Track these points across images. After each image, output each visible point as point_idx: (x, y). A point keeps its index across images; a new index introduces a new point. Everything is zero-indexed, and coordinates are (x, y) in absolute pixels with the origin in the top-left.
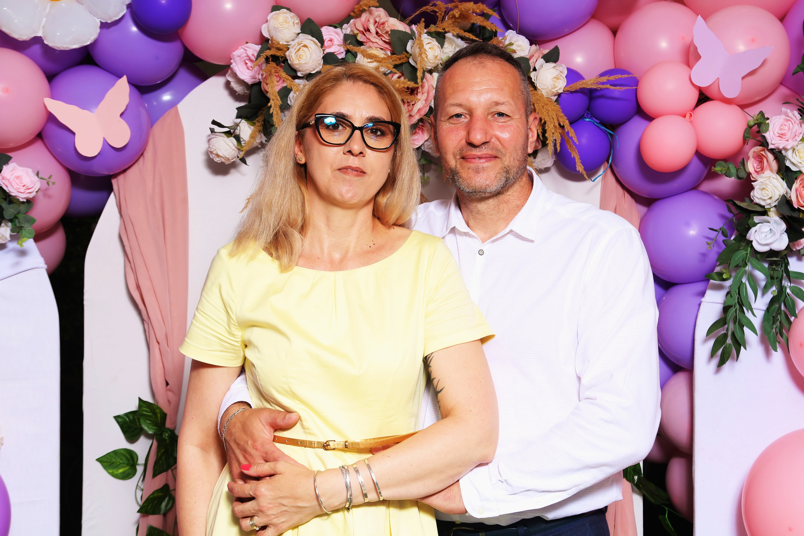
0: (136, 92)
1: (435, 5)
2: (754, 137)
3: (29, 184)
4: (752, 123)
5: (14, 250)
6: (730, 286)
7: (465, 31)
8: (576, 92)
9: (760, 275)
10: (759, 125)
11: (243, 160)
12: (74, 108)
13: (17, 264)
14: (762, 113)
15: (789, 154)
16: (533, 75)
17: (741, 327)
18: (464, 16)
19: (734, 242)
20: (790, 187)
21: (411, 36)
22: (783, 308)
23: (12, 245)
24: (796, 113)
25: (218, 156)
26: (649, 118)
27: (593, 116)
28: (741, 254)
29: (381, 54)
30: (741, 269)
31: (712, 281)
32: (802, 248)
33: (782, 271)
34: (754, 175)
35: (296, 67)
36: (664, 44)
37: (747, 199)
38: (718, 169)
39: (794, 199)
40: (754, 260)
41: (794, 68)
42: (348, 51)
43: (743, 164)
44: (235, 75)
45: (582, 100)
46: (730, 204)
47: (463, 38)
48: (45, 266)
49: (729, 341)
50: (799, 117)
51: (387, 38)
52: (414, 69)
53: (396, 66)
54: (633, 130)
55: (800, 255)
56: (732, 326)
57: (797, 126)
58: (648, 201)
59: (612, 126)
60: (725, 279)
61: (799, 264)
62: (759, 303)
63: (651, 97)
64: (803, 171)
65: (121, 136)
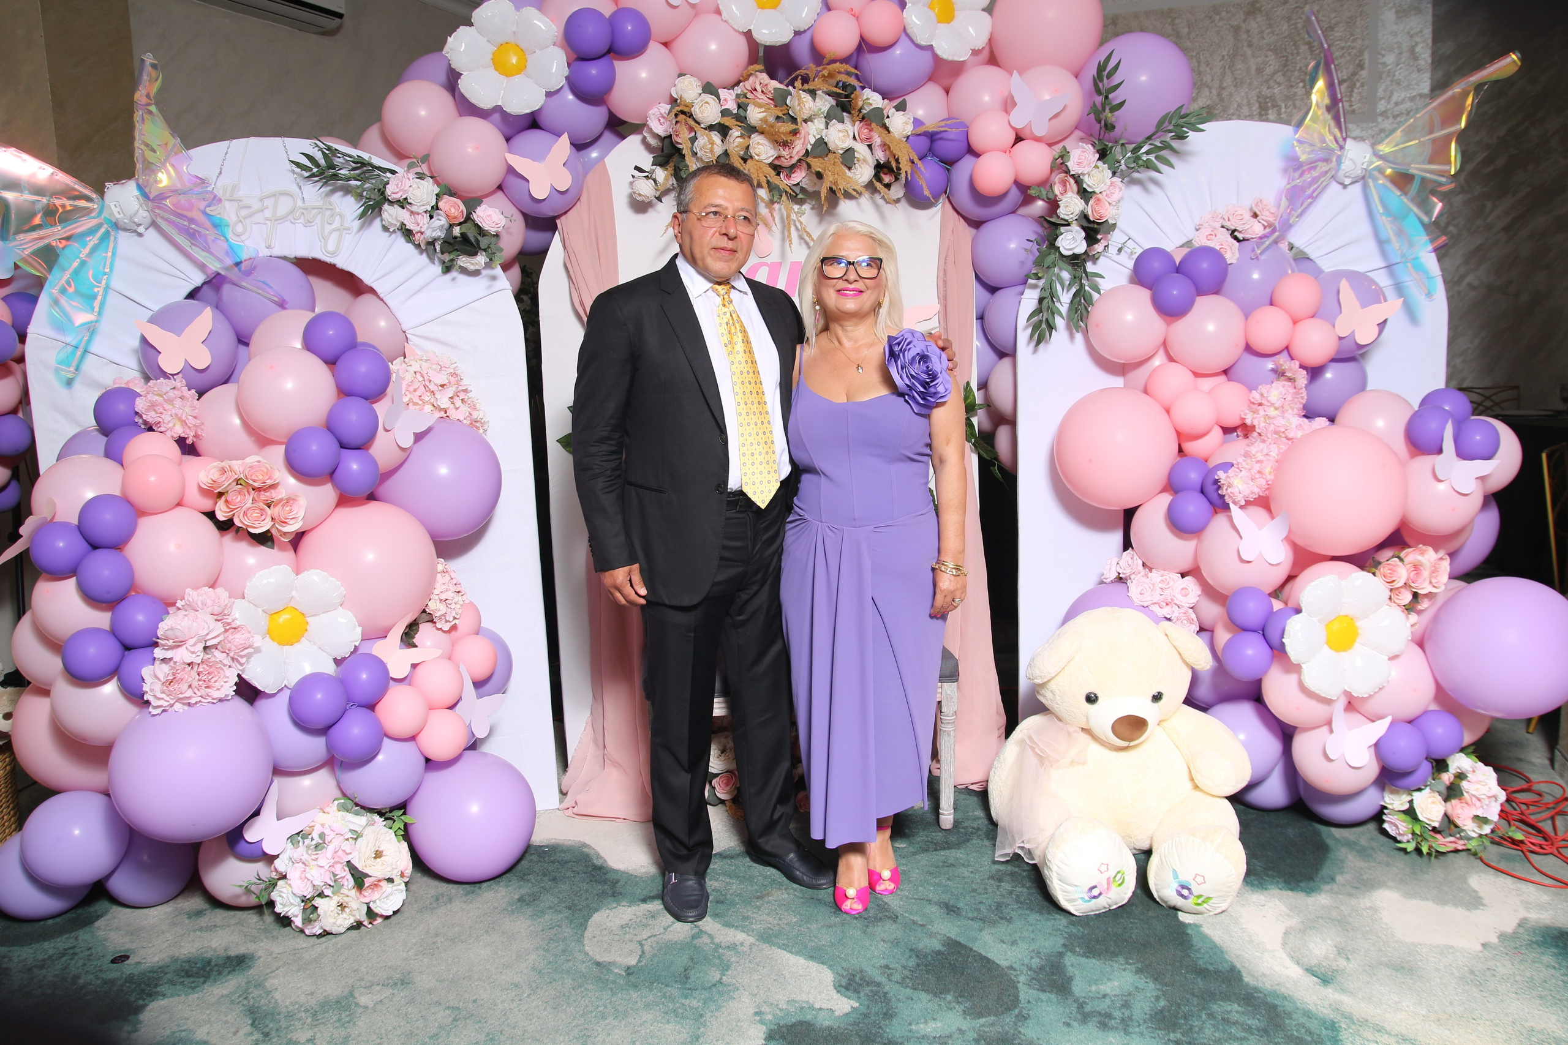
1: (806, 69)
2: (1059, 166)
3: (497, 221)
4: (1057, 156)
5: (486, 276)
6: (1043, 284)
7: (832, 88)
8: (920, 134)
9: (1066, 275)
10: (1062, 157)
11: (659, 199)
12: (528, 161)
13: (489, 287)
14: (1064, 147)
15: (1086, 178)
16: (887, 121)
17: (1053, 314)
18: (831, 75)
19: (1046, 248)
20: (1087, 203)
21: (788, 94)
22: (1082, 300)
23: (484, 272)
24: (1090, 146)
25: (640, 195)
26: (977, 155)
27: (934, 155)
28: (1051, 258)
29: (766, 108)
30: (1051, 269)
31: (1030, 281)
32: (1096, 254)
33: (1082, 272)
34: (1060, 196)
35: (700, 120)
36: (987, 97)
37: (1055, 216)
38: (1032, 194)
39: (1090, 213)
40: (1061, 263)
41: (1086, 113)
42: (739, 107)
43: (1051, 187)
44: (651, 131)
45: (925, 142)
46: (1041, 221)
47: (830, 94)
48: (511, 288)
49: (1043, 326)
50: (1091, 148)
51: (771, 96)
52: (794, 120)
53: (779, 117)
54: (966, 165)
55: (1095, 259)
56: (1045, 314)
57: (1091, 156)
58: (976, 224)
59: (949, 163)
60: (1039, 278)
61: (1094, 266)
62: (1065, 298)
63: (978, 139)
64: (1097, 191)
65: (564, 181)
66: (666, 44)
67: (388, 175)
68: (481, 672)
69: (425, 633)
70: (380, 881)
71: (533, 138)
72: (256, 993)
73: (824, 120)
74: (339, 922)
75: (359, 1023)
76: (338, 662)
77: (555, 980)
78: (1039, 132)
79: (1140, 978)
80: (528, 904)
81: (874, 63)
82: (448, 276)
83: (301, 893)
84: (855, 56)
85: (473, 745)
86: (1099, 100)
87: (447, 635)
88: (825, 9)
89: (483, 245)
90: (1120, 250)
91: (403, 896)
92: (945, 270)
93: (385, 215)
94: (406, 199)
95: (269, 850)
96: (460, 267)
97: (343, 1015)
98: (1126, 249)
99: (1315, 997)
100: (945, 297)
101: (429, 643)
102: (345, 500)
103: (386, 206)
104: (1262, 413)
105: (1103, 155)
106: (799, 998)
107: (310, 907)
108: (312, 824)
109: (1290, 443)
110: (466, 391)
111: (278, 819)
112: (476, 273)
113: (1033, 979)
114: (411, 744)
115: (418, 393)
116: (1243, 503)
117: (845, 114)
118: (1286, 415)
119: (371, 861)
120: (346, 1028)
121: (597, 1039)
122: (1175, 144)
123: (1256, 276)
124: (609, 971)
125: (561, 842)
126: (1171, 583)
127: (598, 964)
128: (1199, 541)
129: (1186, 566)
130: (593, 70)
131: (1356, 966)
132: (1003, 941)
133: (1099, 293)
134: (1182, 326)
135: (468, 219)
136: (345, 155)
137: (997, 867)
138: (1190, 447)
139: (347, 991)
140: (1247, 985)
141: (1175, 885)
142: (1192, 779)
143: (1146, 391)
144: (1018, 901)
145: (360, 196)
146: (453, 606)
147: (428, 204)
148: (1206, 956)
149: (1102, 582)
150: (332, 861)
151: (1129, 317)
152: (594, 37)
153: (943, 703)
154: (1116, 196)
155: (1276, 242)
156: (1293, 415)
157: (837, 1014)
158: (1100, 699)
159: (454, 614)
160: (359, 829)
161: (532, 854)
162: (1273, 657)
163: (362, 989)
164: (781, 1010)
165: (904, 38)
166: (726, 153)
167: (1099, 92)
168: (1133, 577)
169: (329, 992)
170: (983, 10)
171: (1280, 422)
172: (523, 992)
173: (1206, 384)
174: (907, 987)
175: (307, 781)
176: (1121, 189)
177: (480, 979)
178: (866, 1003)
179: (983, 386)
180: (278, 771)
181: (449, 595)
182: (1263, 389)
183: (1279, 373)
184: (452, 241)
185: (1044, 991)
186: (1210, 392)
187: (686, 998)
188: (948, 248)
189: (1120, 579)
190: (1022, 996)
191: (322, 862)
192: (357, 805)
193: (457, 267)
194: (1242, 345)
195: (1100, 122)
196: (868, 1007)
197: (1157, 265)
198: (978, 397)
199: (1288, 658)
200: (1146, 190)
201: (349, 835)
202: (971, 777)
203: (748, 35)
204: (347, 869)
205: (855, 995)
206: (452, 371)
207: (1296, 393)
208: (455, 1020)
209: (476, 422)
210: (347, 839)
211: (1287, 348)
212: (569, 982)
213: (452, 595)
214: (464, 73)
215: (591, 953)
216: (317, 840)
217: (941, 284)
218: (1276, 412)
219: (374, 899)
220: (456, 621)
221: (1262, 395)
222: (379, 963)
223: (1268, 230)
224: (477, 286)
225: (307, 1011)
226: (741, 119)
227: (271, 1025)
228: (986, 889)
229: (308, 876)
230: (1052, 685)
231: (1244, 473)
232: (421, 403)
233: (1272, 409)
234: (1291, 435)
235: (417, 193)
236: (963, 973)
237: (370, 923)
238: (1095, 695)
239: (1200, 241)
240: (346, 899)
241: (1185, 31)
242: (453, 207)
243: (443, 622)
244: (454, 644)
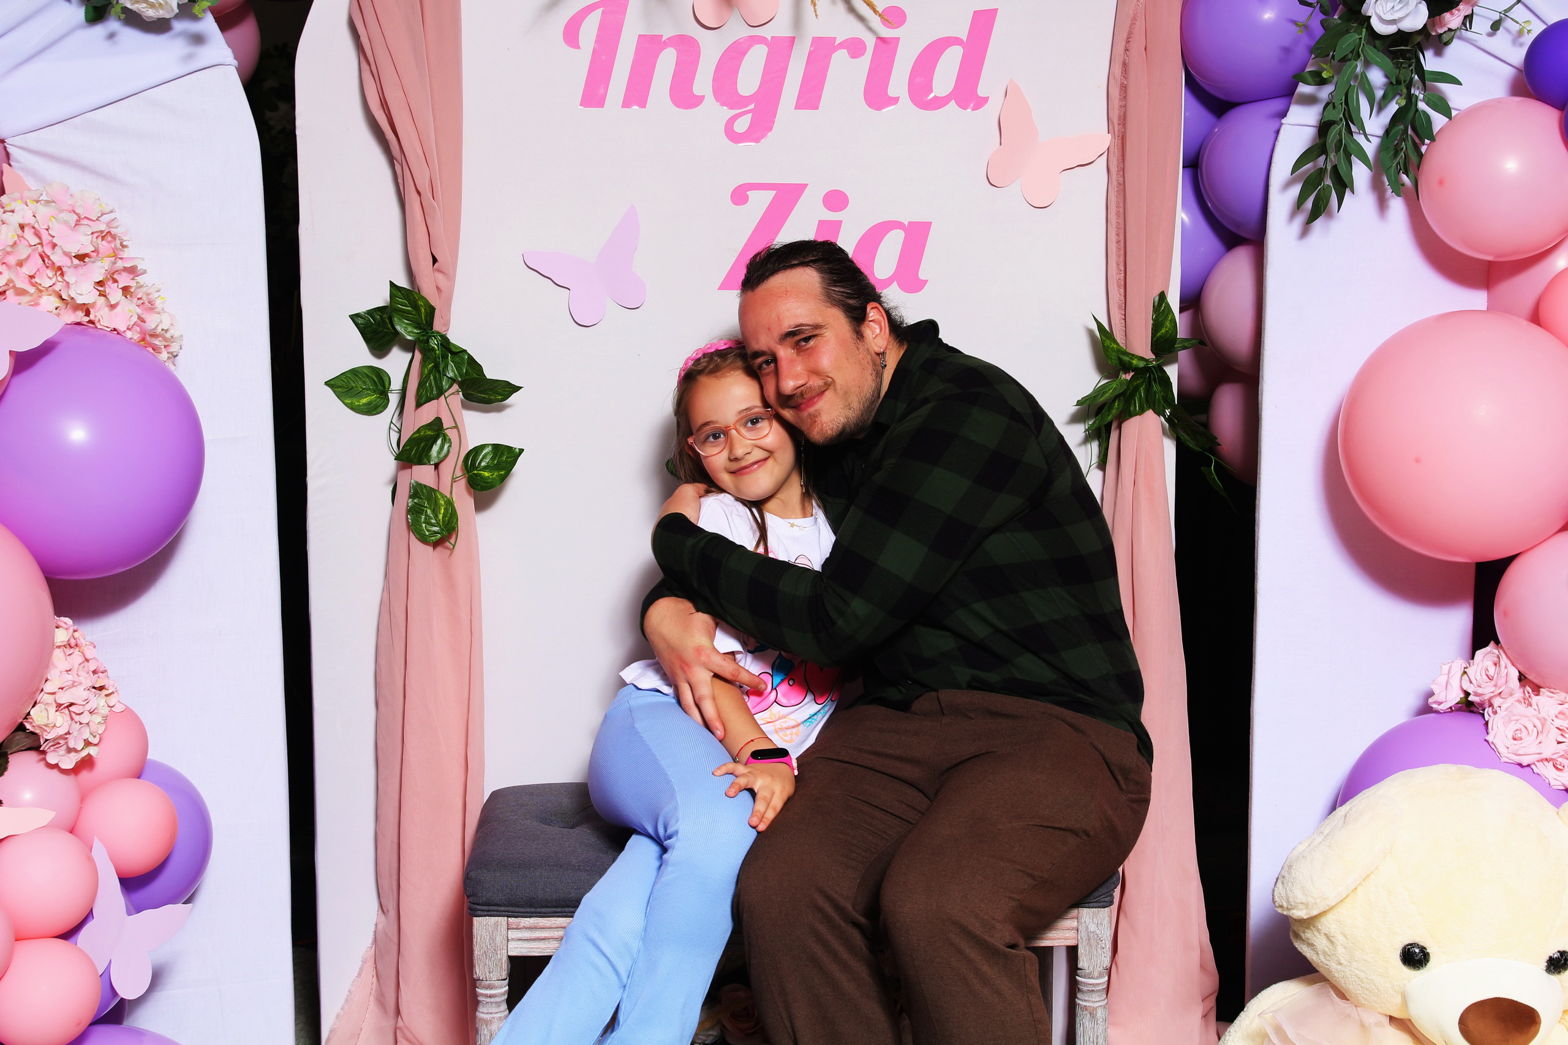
5: (185, 33)
6: (1331, 93)
9: (1377, 77)
13: (190, 56)
17: (1348, 156)
19: (1340, 22)
23: (178, 26)
28: (1350, 39)
30: (1348, 63)
31: (1302, 89)
32: (1445, 32)
33: (1412, 70)
40: (1371, 52)
48: (235, 63)
49: (1325, 182)
55: (1440, 44)
56: (1332, 155)
60: (1322, 82)
61: (1437, 60)
62: (1375, 124)
68: (140, 857)
69: (20, 777)
82: (100, 30)
85: (112, 1015)
87: (68, 780)
90: (1496, 26)
92: (1125, 64)
96: (125, 10)
98: (1508, 23)
100: (1123, 119)
101: (28, 796)
110: (132, 271)
112: (162, 26)
115: (27, 270)
133: (1448, 115)
143: (1536, 322)
146: (84, 720)
149: (1430, 709)
151: (1511, 166)
159: (86, 735)
168: (1496, 702)
179: (1193, 301)
181: (78, 695)
188: (1134, 19)
189: (1469, 705)
193: (118, 9)
198: (1181, 322)
206: (103, 227)
209: (153, 335)
213: (85, 694)
217: (1115, 92)
220: (92, 751)
230: (1329, 924)
232: (32, 290)
238: (1423, 949)
243: (62, 751)
244: (84, 797)
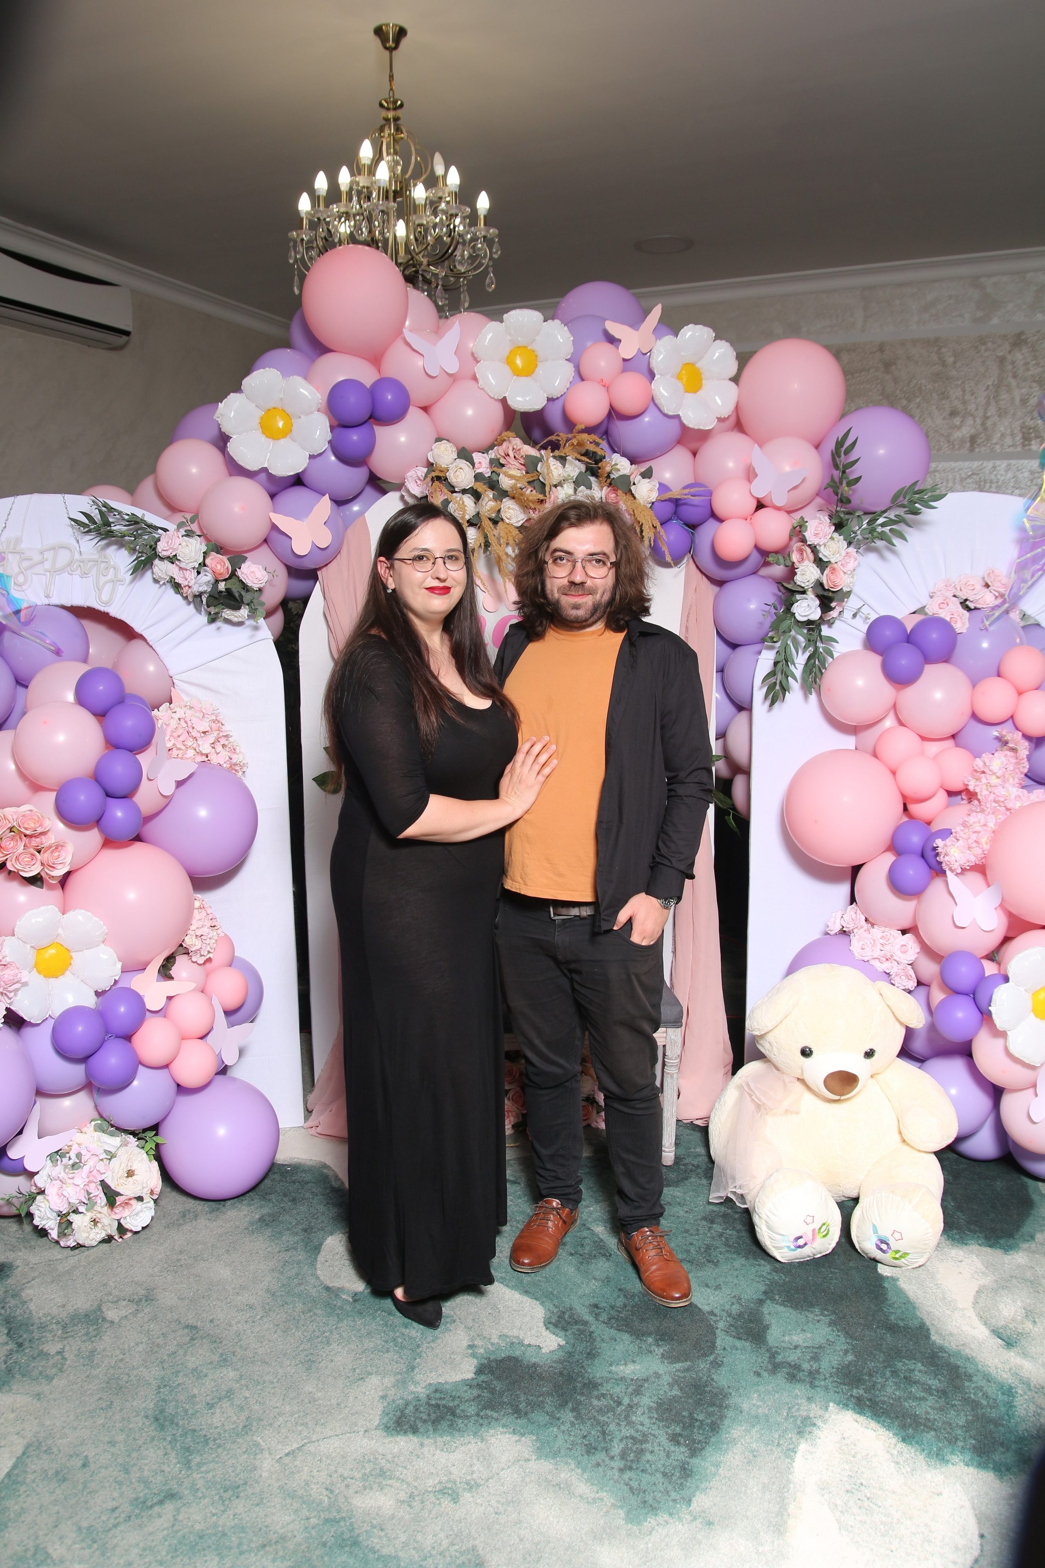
0: (335, 505)
1: (558, 435)
2: (797, 536)
3: (260, 577)
4: (795, 525)
5: (249, 627)
6: (780, 647)
7: (582, 455)
8: (665, 500)
9: (801, 639)
10: (801, 526)
12: (290, 519)
13: (252, 636)
14: (802, 518)
15: (822, 548)
16: (633, 488)
17: (788, 677)
18: (580, 444)
19: (783, 614)
21: (540, 459)
22: (817, 662)
23: (248, 623)
24: (827, 518)
26: (721, 520)
27: (679, 518)
28: (787, 623)
29: (518, 473)
30: (787, 634)
31: (766, 643)
32: (831, 619)
33: (817, 636)
34: (797, 565)
35: (454, 484)
36: (731, 465)
37: (792, 582)
38: (770, 559)
39: (825, 582)
40: (796, 627)
41: (825, 485)
42: (493, 472)
43: (789, 555)
44: (408, 491)
45: (670, 507)
46: (779, 585)
47: (579, 460)
48: (272, 638)
49: (778, 687)
50: (828, 521)
51: (522, 461)
52: (543, 485)
53: (529, 483)
54: (708, 529)
55: (830, 624)
56: (780, 676)
57: (827, 528)
58: (720, 583)
59: (693, 527)
60: (775, 641)
61: (830, 630)
62: (800, 660)
63: (721, 505)
64: (833, 561)
65: (325, 539)
66: (425, 409)
67: (160, 531)
68: (232, 1002)
69: (181, 967)
70: (130, 1199)
71: (297, 495)
72: (12, 1302)
73: (572, 486)
74: (91, 1236)
75: (105, 1338)
76: (97, 994)
77: (287, 1303)
78: (779, 504)
79: (832, 1330)
80: (267, 1225)
81: (623, 430)
82: (214, 626)
83: (57, 1209)
84: (606, 423)
85: (223, 1070)
86: (837, 474)
87: (201, 968)
88: (578, 379)
89: (246, 600)
90: (854, 616)
91: (152, 1213)
92: (687, 627)
93: (156, 569)
94: (176, 555)
95: (30, 1167)
96: (225, 618)
97: (91, 1329)
98: (861, 614)
99: (997, 1360)
101: (184, 975)
102: (109, 843)
103: (157, 562)
104: (984, 781)
105: (839, 526)
106: (510, 1334)
107: (65, 1224)
108: (70, 1144)
109: (1008, 813)
110: (226, 736)
111: (39, 1138)
112: (240, 624)
113: (731, 1325)
114: (165, 1072)
116: (959, 871)
117: (592, 479)
118: (1007, 785)
119: (123, 1180)
120: (92, 1342)
121: (321, 1364)
122: (909, 517)
123: (985, 645)
124: (337, 1296)
125: (303, 1162)
126: (892, 940)
127: (328, 1289)
128: (919, 903)
129: (906, 924)
130: (355, 436)
131: (1041, 1330)
132: (707, 1286)
133: (833, 657)
134: (910, 694)
135: (233, 574)
136: (120, 513)
137: (711, 1207)
138: (915, 809)
139: (95, 1304)
140: (934, 1343)
141: (875, 1239)
142: (900, 1133)
143: (875, 755)
144: (726, 1244)
145: (133, 550)
146: (208, 941)
147: (196, 561)
148: (899, 1311)
149: (827, 934)
150: (87, 1180)
151: (860, 682)
152: (355, 405)
153: (667, 1047)
154: (851, 565)
155: (1007, 612)
156: (1013, 785)
157: (543, 1351)
158: (813, 1056)
159: (209, 949)
160: (113, 1150)
161: (275, 1173)
162: (982, 1020)
163: (110, 1304)
164: (492, 1344)
165: (652, 405)
166: (478, 514)
167: (836, 466)
168: (855, 931)
169: (79, 1305)
170: (731, 379)
171: (1001, 791)
172: (257, 1314)
173: (933, 748)
174: (612, 1327)
175: (67, 1102)
176: (856, 559)
177: (218, 1299)
178: (572, 1341)
179: (721, 736)
180: (40, 1093)
181: (205, 930)
182: (986, 757)
183: (1003, 742)
184: (217, 596)
185: (740, 1339)
186: (935, 758)
187: (406, 1327)
188: (691, 607)
189: (843, 932)
190: (719, 1342)
191: (78, 1181)
192: (112, 1126)
193: (222, 618)
194: (969, 713)
195: (837, 495)
196: (574, 1345)
197: (888, 633)
199: (995, 1025)
200: (882, 557)
201: (104, 1156)
202: (693, 1113)
203: (504, 401)
204: (100, 1188)
205: (562, 1333)
206: (214, 718)
207: (1016, 763)
208: (192, 1339)
209: (235, 765)
210: (102, 1160)
211: (1012, 717)
212: (299, 1306)
213: (208, 930)
214: (234, 437)
215: (322, 1278)
216: (74, 1159)
218: (999, 781)
219: (124, 1215)
220: (211, 955)
221: (985, 763)
222: (126, 1278)
223: (999, 601)
224: (240, 635)
225: (58, 1323)
226: (493, 484)
227: (25, 1336)
228: (698, 1230)
229: (65, 1193)
230: (769, 1037)
231: (960, 843)
232: (184, 748)
233: (994, 777)
234: (1010, 805)
235: (186, 551)
236: (666, 1316)
237: (121, 1237)
238: (810, 1049)
239: (933, 609)
240: (98, 1215)
241: (951, 360)
242: (220, 564)
243: (198, 956)
244: (208, 975)
